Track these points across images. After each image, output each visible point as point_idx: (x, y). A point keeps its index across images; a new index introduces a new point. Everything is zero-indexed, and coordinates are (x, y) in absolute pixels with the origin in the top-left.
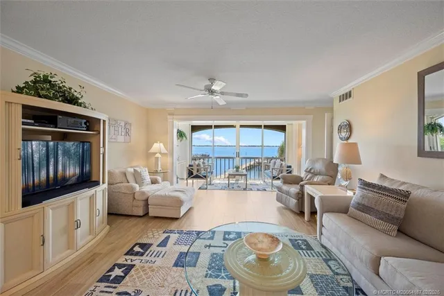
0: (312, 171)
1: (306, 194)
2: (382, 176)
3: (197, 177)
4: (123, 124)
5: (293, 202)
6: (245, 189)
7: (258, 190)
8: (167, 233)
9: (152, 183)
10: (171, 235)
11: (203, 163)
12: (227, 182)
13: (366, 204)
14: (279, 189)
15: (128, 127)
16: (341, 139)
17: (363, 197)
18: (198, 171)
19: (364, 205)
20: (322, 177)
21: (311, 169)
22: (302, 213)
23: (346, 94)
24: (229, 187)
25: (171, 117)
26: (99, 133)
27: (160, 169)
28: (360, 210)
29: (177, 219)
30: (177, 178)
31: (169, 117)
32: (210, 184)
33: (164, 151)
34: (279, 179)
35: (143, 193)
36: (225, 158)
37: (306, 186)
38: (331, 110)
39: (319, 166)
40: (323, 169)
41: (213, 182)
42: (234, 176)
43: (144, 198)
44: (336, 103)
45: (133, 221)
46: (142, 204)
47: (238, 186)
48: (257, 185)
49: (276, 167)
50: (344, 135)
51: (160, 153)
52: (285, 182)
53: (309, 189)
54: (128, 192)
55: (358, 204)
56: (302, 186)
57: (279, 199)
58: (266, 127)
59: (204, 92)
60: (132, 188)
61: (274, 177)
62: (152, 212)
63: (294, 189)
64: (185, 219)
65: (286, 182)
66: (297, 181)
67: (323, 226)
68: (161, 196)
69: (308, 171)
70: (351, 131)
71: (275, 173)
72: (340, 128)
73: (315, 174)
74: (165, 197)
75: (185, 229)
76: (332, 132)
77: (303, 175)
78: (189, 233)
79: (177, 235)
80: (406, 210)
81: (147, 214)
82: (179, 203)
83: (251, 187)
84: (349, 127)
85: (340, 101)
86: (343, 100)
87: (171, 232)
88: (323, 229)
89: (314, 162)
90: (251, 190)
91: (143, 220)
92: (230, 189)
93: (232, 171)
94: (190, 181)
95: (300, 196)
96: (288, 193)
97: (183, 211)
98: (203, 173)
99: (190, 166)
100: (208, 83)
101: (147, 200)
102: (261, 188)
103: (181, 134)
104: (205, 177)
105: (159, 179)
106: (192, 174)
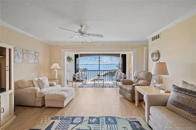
0: (138, 78)
1: (136, 91)
2: (184, 82)
3: (78, 81)
4: (33, 53)
5: (129, 95)
6: (103, 87)
7: (110, 87)
8: (53, 119)
9: (50, 86)
10: (55, 121)
11: (81, 74)
12: (94, 83)
13: (181, 102)
14: (121, 87)
15: (36, 54)
16: (153, 60)
17: (178, 97)
18: (78, 78)
19: (179, 103)
20: (143, 81)
21: (137, 77)
22: (134, 101)
23: (156, 36)
24: (94, 86)
25: (63, 49)
26: (5, 57)
27: (56, 77)
28: (176, 106)
29: (62, 108)
30: (68, 81)
31: (62, 49)
32: (85, 84)
33: (59, 67)
34: (120, 81)
35: (42, 93)
36: (93, 71)
37: (136, 87)
38: (147, 46)
39: (141, 75)
40: (144, 77)
41: (87, 83)
42: (97, 80)
43: (42, 96)
44: (150, 42)
45: (35, 110)
46: (40, 100)
47: (99, 85)
48: (109, 84)
49: (118, 75)
50: (155, 58)
51: (57, 69)
53: (138, 88)
54: (32, 93)
55: (174, 102)
56: (134, 87)
57: (121, 93)
59: (78, 34)
60: (35, 90)
61: (117, 80)
62: (47, 105)
63: (129, 88)
64: (67, 108)
65: (124, 83)
66: (131, 83)
67: (150, 114)
68: (53, 94)
69: (136, 78)
70: (159, 56)
71: (118, 78)
72: (153, 55)
73: (139, 79)
74: (55, 95)
75: (66, 115)
76: (148, 57)
77: (133, 79)
78: (67, 119)
79: (60, 120)
81: (44, 106)
82: (63, 98)
83: (106, 85)
84: (158, 54)
85: (152, 40)
86: (154, 40)
87: (56, 118)
88: (150, 116)
89: (138, 73)
90: (106, 87)
91: (41, 109)
92: (95, 87)
93: (96, 77)
94: (74, 83)
95: (133, 92)
96: (126, 90)
97: (66, 103)
98: (81, 79)
99: (74, 75)
100: (80, 28)
101: (44, 97)
102: (111, 86)
103: (69, 59)
104: (82, 81)
105: (55, 83)
106: (75, 79)
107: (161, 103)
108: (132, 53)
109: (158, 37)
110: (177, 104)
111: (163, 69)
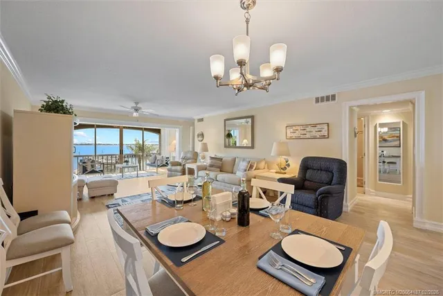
3: (93, 172)
7: (148, 176)
16: (199, 141)
17: (211, 162)
18: (92, 167)
21: (185, 157)
24: (122, 178)
37: (186, 165)
38: (193, 125)
39: (189, 155)
44: (196, 123)
47: (130, 176)
50: (200, 139)
52: (172, 166)
56: (184, 165)
58: (146, 129)
61: (158, 166)
66: (179, 164)
69: (183, 159)
70: (203, 137)
72: (198, 136)
73: (187, 159)
76: (194, 137)
77: (179, 160)
80: (222, 164)
83: (141, 175)
84: (202, 135)
85: (198, 122)
86: (200, 122)
89: (186, 153)
95: (183, 170)
106: (87, 171)
107: (201, 168)
108: (177, 130)
109: (201, 120)
110: (211, 166)
111: (205, 149)
